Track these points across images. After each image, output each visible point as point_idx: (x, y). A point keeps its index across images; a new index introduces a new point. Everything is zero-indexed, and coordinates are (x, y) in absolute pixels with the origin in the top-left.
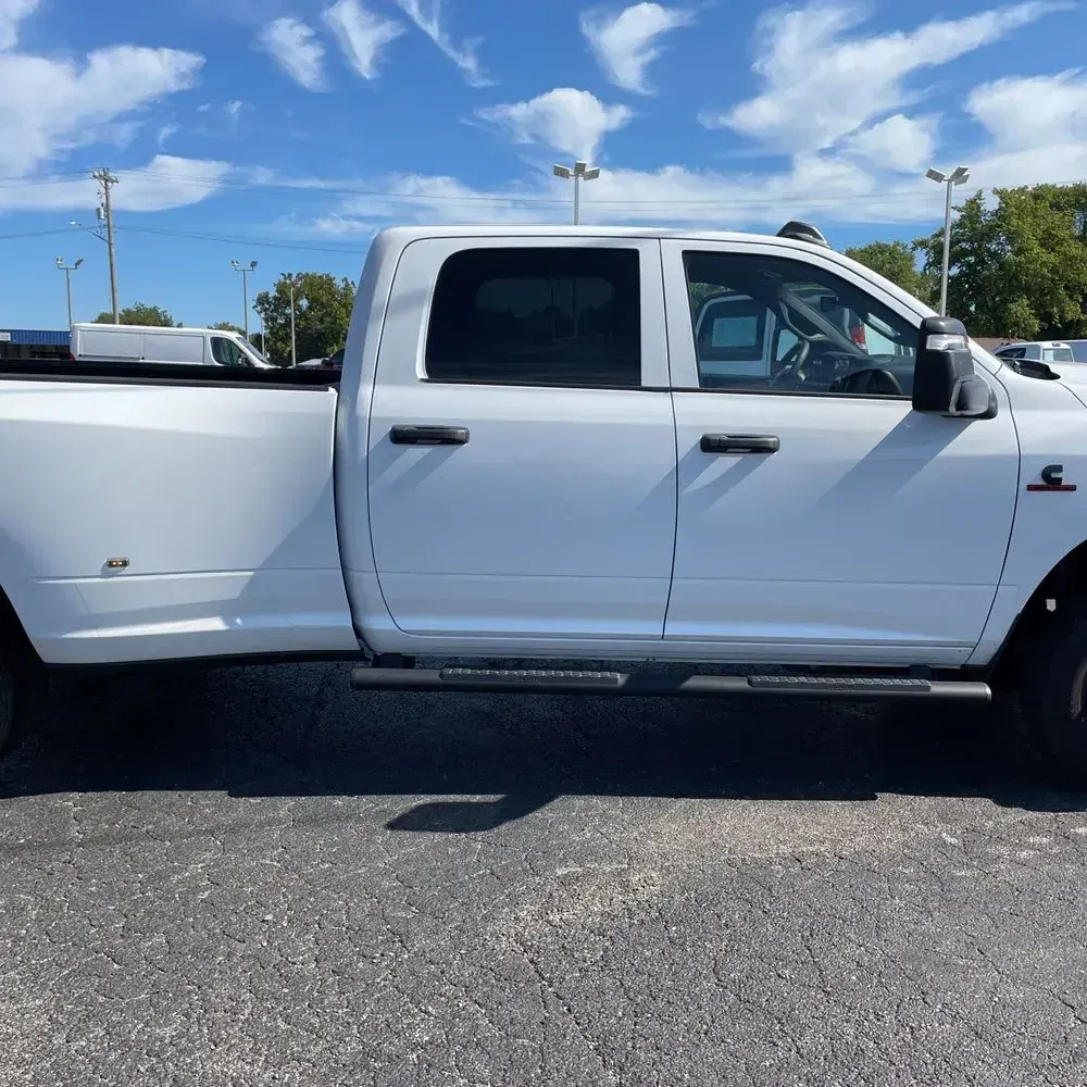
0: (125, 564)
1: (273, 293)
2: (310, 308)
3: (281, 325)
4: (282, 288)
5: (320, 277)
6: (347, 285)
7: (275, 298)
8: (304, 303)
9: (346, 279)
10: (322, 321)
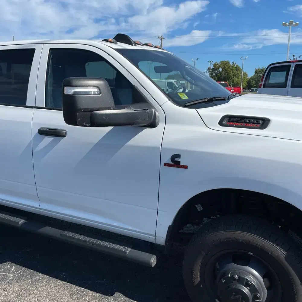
1: (212, 67)
2: (222, 71)
3: (213, 76)
4: (214, 66)
5: (226, 62)
6: (233, 64)
7: (213, 68)
8: (221, 69)
9: (233, 62)
10: (225, 74)
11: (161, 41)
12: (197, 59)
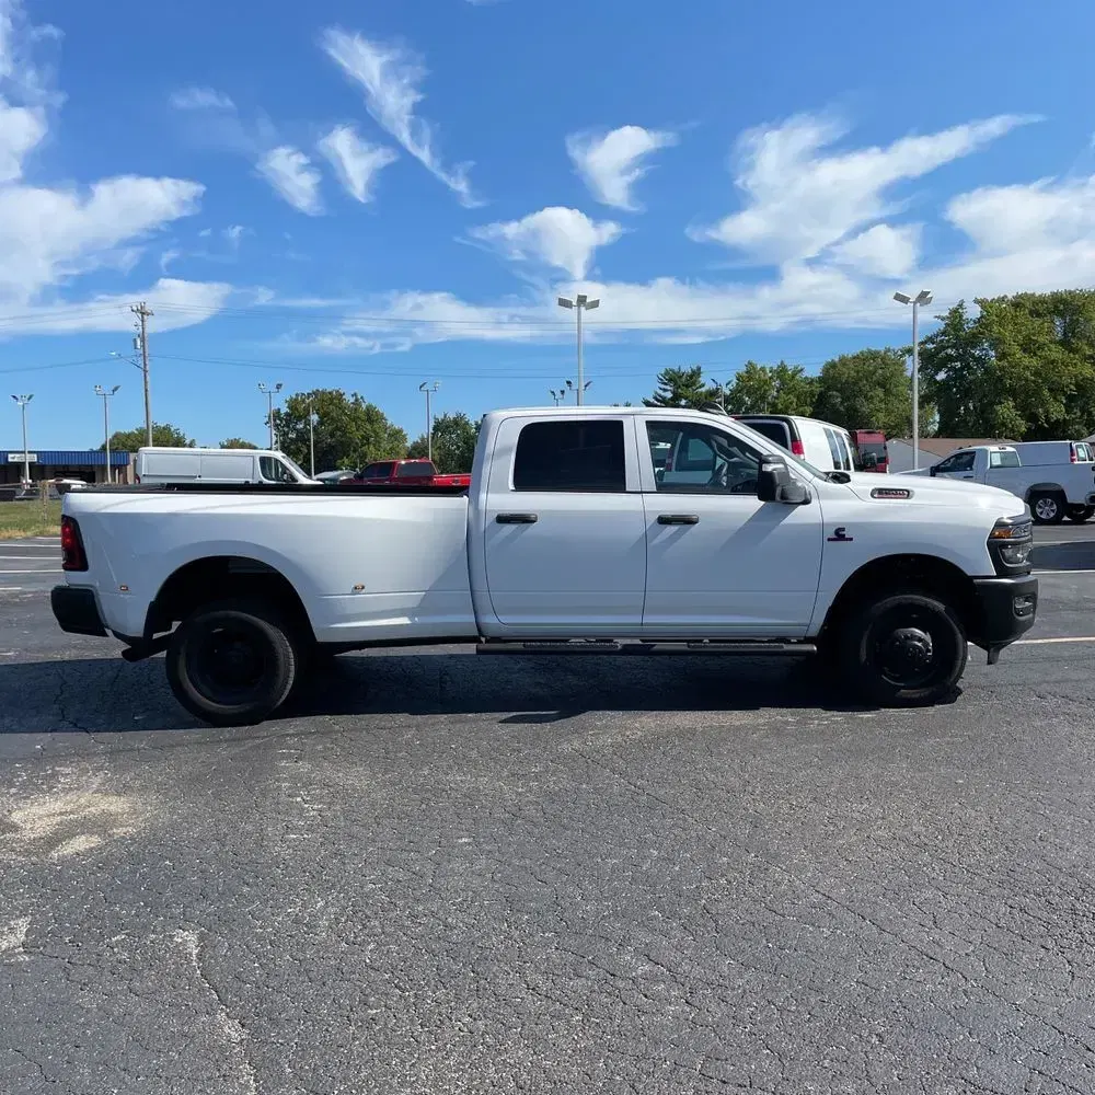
0: (363, 588)
1: (284, 410)
2: (321, 423)
3: (291, 439)
4: (293, 404)
5: (330, 393)
6: (357, 400)
7: (287, 414)
8: (314, 418)
9: (355, 395)
10: (332, 435)
11: (143, 321)
12: (279, 386)
